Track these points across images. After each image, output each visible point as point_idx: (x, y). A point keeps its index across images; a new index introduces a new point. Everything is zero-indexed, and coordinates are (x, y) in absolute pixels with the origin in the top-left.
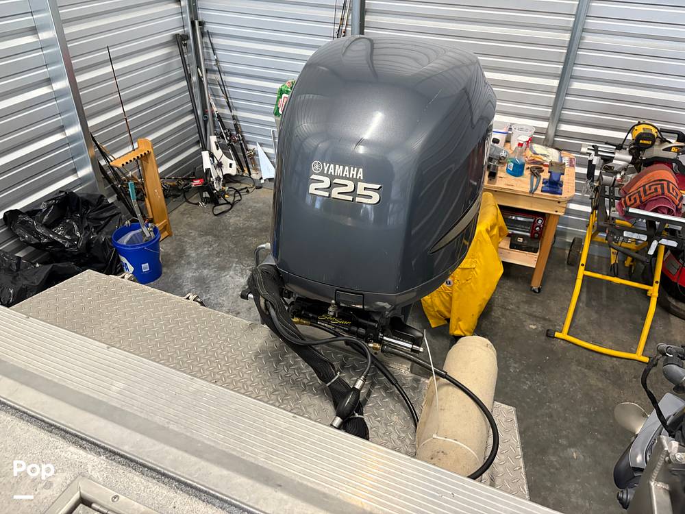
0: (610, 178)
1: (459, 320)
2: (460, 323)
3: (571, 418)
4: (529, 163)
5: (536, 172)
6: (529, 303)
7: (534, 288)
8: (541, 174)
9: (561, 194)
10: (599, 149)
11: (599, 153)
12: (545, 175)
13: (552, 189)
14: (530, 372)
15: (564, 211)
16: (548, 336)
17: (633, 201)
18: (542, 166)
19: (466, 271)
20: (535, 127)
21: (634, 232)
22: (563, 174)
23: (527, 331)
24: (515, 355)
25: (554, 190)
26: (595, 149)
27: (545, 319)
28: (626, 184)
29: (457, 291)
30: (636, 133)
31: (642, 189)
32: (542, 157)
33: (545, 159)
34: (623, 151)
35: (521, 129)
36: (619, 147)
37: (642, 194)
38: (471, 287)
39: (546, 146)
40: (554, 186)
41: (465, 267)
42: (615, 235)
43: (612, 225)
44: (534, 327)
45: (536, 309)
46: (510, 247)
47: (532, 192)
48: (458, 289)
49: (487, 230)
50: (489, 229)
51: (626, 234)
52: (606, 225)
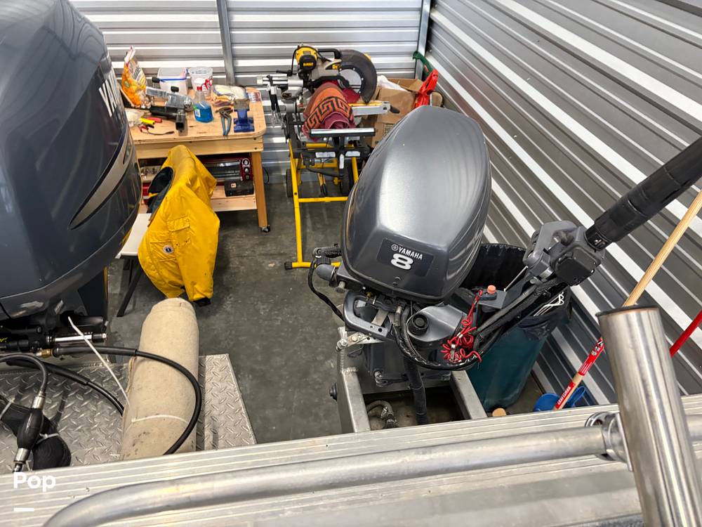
0: (292, 105)
1: (194, 284)
2: (196, 286)
3: (322, 334)
4: (217, 106)
5: (225, 113)
6: (262, 244)
7: (263, 228)
8: (230, 114)
9: (253, 130)
10: (273, 79)
11: (274, 83)
12: (234, 115)
13: (243, 127)
14: (279, 308)
15: (262, 146)
16: (287, 269)
17: (314, 123)
18: (230, 107)
19: (182, 233)
20: (213, 68)
21: (323, 152)
22: (249, 110)
23: (267, 271)
24: (261, 296)
25: (246, 128)
26: (271, 80)
27: (280, 254)
28: (305, 107)
29: (180, 256)
30: (299, 57)
31: (317, 109)
32: (227, 97)
33: (230, 98)
34: (293, 76)
35: (200, 72)
36: (290, 74)
37: (318, 114)
38: (193, 247)
39: (230, 85)
40: (245, 123)
41: (179, 229)
42: (309, 158)
43: (304, 150)
44: (272, 265)
45: (271, 248)
46: (227, 196)
47: (225, 134)
48: (180, 254)
49: (187, 185)
50: (190, 183)
51: (318, 155)
52: (300, 151)
